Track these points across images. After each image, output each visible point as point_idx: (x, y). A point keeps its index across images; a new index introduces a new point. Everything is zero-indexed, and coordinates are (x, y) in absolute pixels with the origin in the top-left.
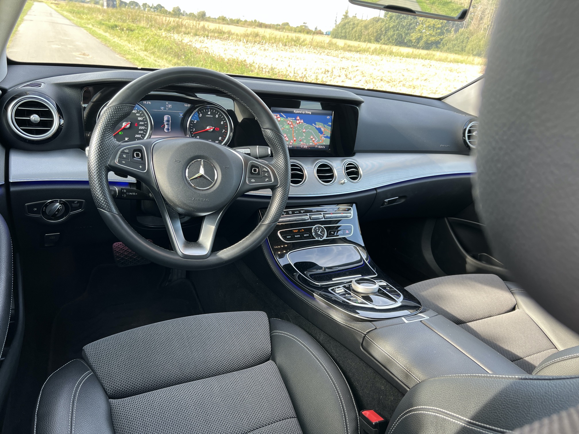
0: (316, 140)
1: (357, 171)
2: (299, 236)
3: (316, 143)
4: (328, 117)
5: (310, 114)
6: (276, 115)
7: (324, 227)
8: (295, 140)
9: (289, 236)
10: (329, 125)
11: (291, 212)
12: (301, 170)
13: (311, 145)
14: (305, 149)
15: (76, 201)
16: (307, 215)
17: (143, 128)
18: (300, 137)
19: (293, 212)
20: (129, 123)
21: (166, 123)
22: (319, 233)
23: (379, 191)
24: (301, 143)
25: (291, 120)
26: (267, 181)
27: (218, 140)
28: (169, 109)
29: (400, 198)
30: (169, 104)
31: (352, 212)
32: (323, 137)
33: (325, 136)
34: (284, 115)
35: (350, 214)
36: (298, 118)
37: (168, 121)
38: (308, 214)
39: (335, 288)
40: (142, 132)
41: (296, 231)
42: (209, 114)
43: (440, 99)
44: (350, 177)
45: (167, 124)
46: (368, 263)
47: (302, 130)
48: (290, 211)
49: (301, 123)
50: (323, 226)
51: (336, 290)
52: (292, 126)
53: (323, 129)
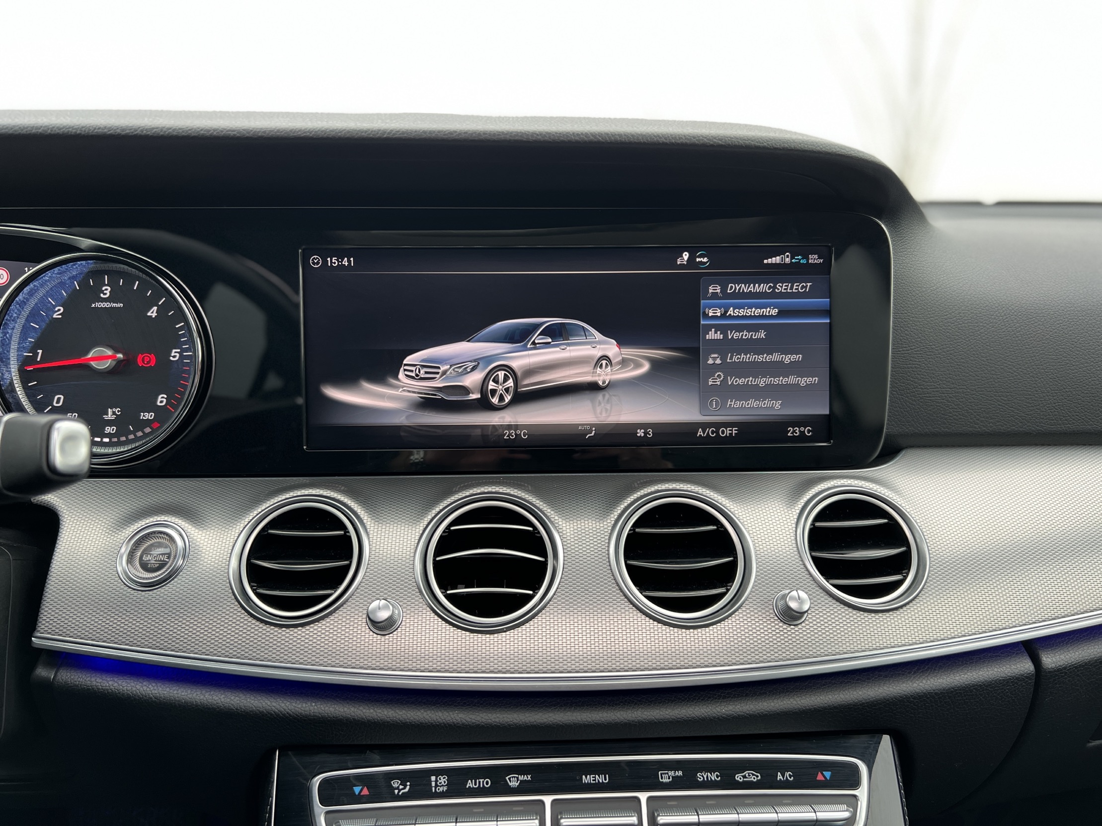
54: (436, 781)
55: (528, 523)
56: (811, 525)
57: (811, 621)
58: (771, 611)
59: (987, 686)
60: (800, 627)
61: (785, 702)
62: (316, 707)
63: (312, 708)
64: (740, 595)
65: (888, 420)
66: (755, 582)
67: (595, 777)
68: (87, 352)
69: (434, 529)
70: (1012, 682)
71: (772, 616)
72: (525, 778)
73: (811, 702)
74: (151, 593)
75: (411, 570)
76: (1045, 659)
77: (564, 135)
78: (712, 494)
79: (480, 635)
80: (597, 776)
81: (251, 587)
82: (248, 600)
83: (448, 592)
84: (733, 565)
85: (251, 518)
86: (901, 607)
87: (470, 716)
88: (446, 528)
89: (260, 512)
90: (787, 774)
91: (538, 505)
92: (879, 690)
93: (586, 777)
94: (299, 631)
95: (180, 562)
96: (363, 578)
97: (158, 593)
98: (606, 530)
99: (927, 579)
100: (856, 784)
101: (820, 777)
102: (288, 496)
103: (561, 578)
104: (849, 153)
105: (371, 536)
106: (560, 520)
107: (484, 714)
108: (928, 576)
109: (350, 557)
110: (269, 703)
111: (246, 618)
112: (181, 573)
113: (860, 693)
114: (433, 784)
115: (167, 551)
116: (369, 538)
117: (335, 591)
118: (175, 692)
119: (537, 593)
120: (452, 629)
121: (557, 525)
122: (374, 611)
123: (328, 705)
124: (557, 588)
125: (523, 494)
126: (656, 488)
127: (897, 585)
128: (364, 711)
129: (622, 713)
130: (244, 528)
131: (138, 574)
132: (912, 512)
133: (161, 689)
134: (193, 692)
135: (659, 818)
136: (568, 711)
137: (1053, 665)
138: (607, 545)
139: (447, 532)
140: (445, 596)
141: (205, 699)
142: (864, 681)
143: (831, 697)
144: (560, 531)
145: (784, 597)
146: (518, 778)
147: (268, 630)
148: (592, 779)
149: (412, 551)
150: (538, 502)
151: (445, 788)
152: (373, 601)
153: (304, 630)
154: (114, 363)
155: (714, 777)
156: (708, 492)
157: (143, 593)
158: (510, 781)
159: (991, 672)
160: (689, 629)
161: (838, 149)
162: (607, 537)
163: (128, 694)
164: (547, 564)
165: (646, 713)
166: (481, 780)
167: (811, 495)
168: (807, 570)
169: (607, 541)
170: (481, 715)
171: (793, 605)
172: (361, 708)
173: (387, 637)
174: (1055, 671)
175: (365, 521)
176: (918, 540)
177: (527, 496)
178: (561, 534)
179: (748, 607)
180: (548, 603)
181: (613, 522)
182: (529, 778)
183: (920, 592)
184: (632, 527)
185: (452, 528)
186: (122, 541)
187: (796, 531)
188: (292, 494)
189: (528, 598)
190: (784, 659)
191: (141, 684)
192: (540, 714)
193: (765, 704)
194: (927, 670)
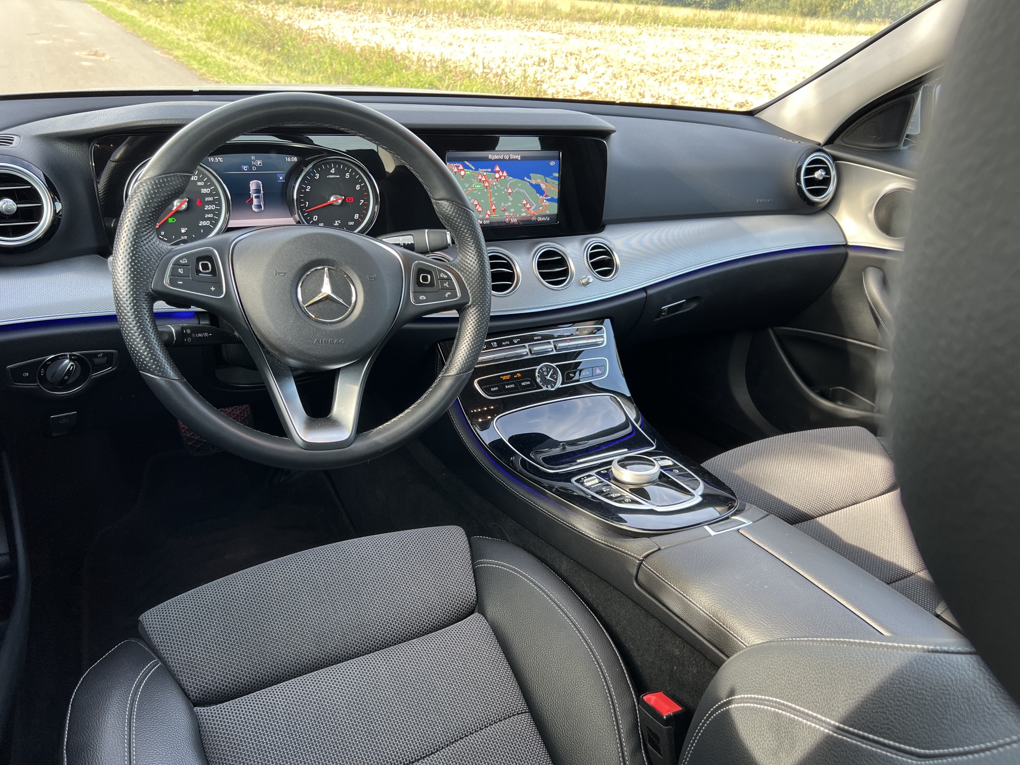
0: (533, 208)
1: (609, 259)
2: (512, 386)
3: (533, 212)
4: (552, 163)
5: (519, 159)
6: (456, 166)
7: (556, 366)
8: (494, 210)
9: (495, 387)
10: (554, 178)
11: (495, 343)
12: (508, 265)
13: (523, 217)
14: (513, 224)
15: (100, 353)
16: (524, 346)
17: (212, 207)
18: (503, 204)
19: (500, 344)
20: (185, 201)
21: (254, 195)
22: (548, 377)
23: (650, 292)
24: (506, 214)
25: (485, 174)
26: (449, 297)
27: (353, 220)
28: (259, 168)
29: (689, 300)
30: (256, 159)
31: (605, 335)
32: (545, 201)
33: (548, 198)
34: (470, 166)
35: (602, 339)
36: (498, 169)
37: (258, 191)
38: (526, 344)
39: (583, 477)
40: (211, 216)
41: (508, 377)
42: (333, 172)
43: (751, 113)
44: (597, 272)
45: (257, 197)
46: (640, 427)
47: (506, 190)
48: (493, 341)
49: (503, 178)
50: (554, 365)
51: (585, 480)
52: (487, 184)
53: (543, 186)
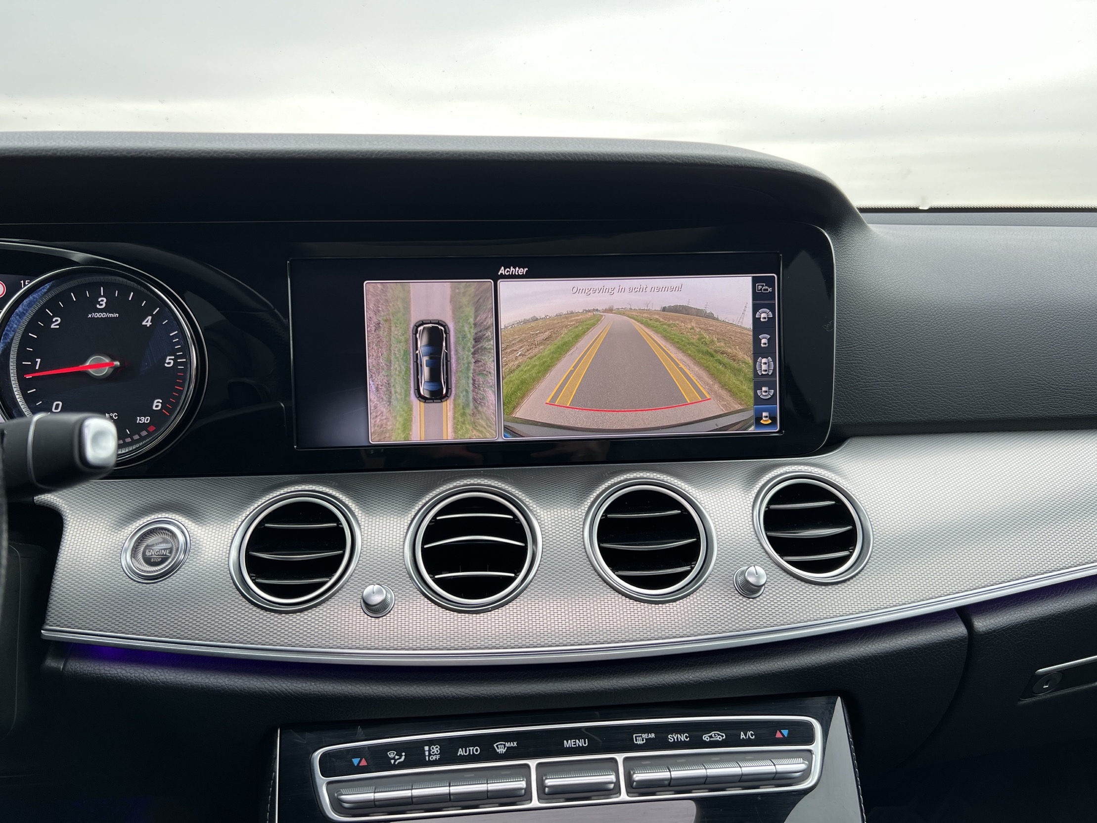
54: (429, 751)
55: (508, 511)
56: (766, 508)
57: (767, 594)
58: (732, 586)
59: (925, 649)
60: (758, 599)
61: (746, 668)
62: (315, 687)
63: (311, 687)
64: (703, 572)
65: (834, 411)
66: (717, 560)
67: (575, 742)
68: (85, 360)
69: (421, 519)
70: (947, 645)
71: (732, 590)
72: (512, 745)
73: (770, 667)
74: (155, 585)
75: (401, 558)
76: (976, 624)
77: (536, 155)
78: (676, 481)
79: (467, 615)
80: (577, 741)
81: (251, 577)
82: (248, 589)
83: (436, 577)
84: (697, 544)
85: (248, 513)
86: (848, 579)
87: (460, 690)
88: (433, 518)
89: (256, 508)
90: (749, 733)
91: (517, 495)
92: (830, 655)
93: (567, 742)
94: (298, 616)
95: (182, 556)
96: (356, 566)
97: (163, 585)
98: (580, 516)
99: (871, 554)
100: (810, 740)
101: (778, 735)
102: (282, 492)
103: (541, 561)
104: (794, 169)
105: (362, 527)
106: (538, 508)
107: (473, 687)
108: (872, 552)
109: (343, 547)
110: (271, 684)
111: (247, 606)
112: (184, 566)
113: (813, 658)
114: (427, 753)
115: (169, 546)
116: (360, 529)
117: (330, 579)
118: (181, 677)
119: (518, 575)
120: (441, 610)
121: (535, 513)
122: (369, 595)
123: (327, 684)
124: (537, 570)
125: (503, 486)
126: (625, 477)
127: (845, 559)
128: (361, 688)
129: (599, 682)
130: (242, 522)
131: (142, 568)
132: (857, 494)
133: (167, 675)
134: (198, 677)
135: (635, 776)
136: (550, 682)
137: (984, 629)
138: (581, 530)
139: (433, 522)
140: (433, 580)
141: (210, 682)
142: (817, 648)
143: (787, 663)
144: (538, 518)
145: (743, 573)
146: (505, 745)
147: (269, 616)
148: (573, 743)
149: (402, 540)
150: (517, 492)
151: (438, 757)
152: (366, 587)
153: (302, 615)
154: (111, 370)
155: (683, 738)
156: (672, 479)
157: (148, 586)
158: (498, 748)
159: (929, 636)
160: (658, 604)
161: (784, 166)
162: (582, 523)
163: (136, 680)
164: (527, 549)
165: (620, 681)
166: (471, 748)
167: (765, 481)
168: (764, 548)
169: (582, 526)
170: (470, 688)
171: (752, 580)
172: (358, 686)
173: (381, 619)
174: (986, 634)
175: (356, 514)
176: (862, 519)
177: (507, 487)
178: (539, 521)
179: (710, 582)
180: (529, 584)
181: (586, 509)
182: (515, 745)
183: (865, 566)
184: (603, 513)
185: (438, 518)
186: (125, 538)
187: (753, 514)
188: (286, 490)
189: (509, 581)
190: (745, 629)
191: (148, 671)
192: (524, 686)
193: (728, 670)
194: (872, 636)
